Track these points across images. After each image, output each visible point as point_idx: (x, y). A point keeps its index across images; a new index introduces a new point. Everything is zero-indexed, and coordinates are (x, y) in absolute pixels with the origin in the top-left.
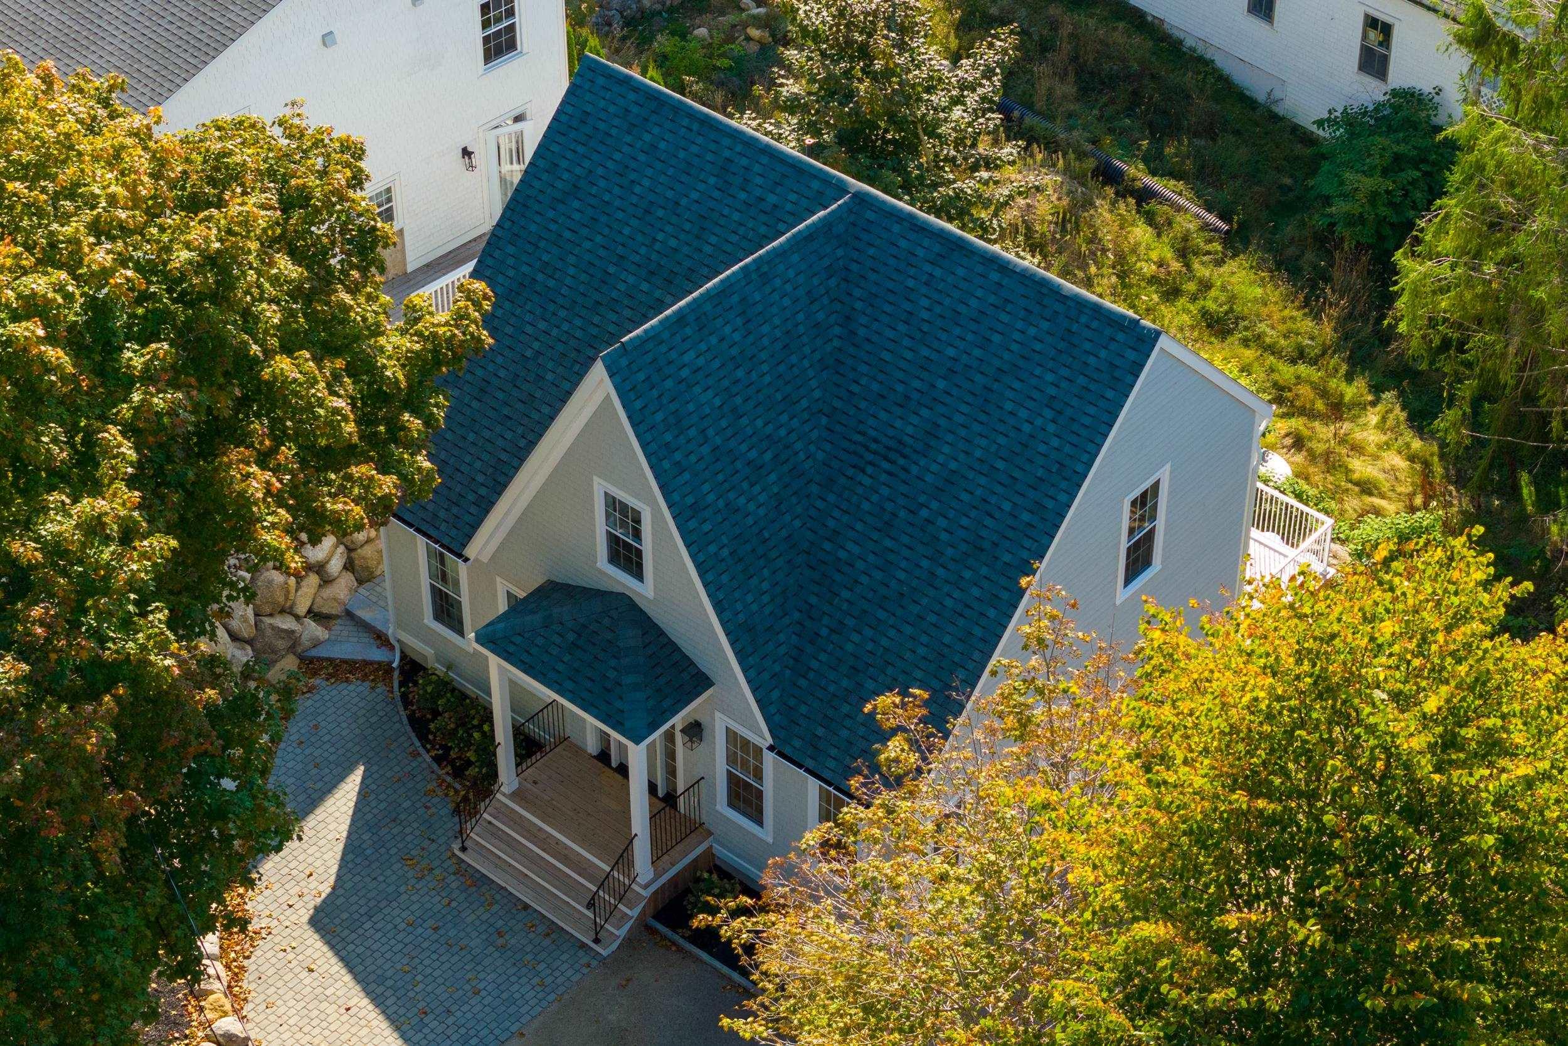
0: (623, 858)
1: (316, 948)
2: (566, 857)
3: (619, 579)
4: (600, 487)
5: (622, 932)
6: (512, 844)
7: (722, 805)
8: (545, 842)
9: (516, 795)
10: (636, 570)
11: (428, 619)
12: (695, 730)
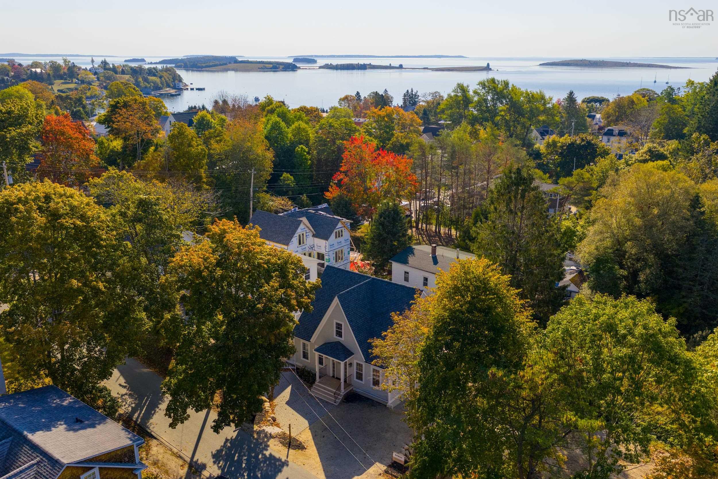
0: (339, 388)
1: (287, 407)
2: (329, 391)
3: (338, 339)
4: (335, 321)
5: (339, 401)
6: (319, 390)
7: (355, 379)
8: (325, 389)
9: (319, 382)
10: (341, 336)
11: (302, 358)
12: (351, 364)
